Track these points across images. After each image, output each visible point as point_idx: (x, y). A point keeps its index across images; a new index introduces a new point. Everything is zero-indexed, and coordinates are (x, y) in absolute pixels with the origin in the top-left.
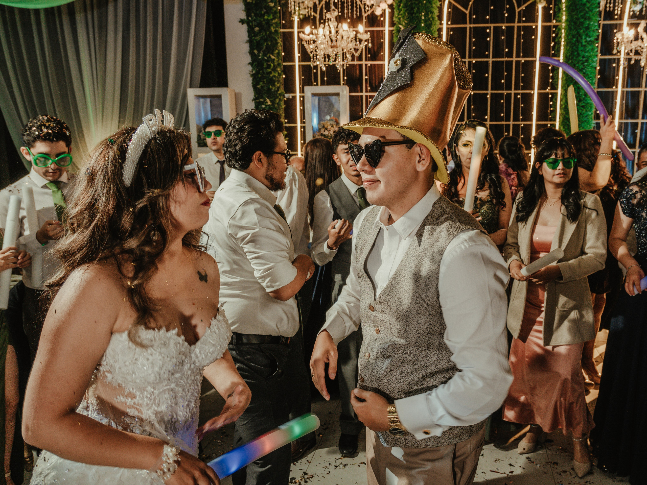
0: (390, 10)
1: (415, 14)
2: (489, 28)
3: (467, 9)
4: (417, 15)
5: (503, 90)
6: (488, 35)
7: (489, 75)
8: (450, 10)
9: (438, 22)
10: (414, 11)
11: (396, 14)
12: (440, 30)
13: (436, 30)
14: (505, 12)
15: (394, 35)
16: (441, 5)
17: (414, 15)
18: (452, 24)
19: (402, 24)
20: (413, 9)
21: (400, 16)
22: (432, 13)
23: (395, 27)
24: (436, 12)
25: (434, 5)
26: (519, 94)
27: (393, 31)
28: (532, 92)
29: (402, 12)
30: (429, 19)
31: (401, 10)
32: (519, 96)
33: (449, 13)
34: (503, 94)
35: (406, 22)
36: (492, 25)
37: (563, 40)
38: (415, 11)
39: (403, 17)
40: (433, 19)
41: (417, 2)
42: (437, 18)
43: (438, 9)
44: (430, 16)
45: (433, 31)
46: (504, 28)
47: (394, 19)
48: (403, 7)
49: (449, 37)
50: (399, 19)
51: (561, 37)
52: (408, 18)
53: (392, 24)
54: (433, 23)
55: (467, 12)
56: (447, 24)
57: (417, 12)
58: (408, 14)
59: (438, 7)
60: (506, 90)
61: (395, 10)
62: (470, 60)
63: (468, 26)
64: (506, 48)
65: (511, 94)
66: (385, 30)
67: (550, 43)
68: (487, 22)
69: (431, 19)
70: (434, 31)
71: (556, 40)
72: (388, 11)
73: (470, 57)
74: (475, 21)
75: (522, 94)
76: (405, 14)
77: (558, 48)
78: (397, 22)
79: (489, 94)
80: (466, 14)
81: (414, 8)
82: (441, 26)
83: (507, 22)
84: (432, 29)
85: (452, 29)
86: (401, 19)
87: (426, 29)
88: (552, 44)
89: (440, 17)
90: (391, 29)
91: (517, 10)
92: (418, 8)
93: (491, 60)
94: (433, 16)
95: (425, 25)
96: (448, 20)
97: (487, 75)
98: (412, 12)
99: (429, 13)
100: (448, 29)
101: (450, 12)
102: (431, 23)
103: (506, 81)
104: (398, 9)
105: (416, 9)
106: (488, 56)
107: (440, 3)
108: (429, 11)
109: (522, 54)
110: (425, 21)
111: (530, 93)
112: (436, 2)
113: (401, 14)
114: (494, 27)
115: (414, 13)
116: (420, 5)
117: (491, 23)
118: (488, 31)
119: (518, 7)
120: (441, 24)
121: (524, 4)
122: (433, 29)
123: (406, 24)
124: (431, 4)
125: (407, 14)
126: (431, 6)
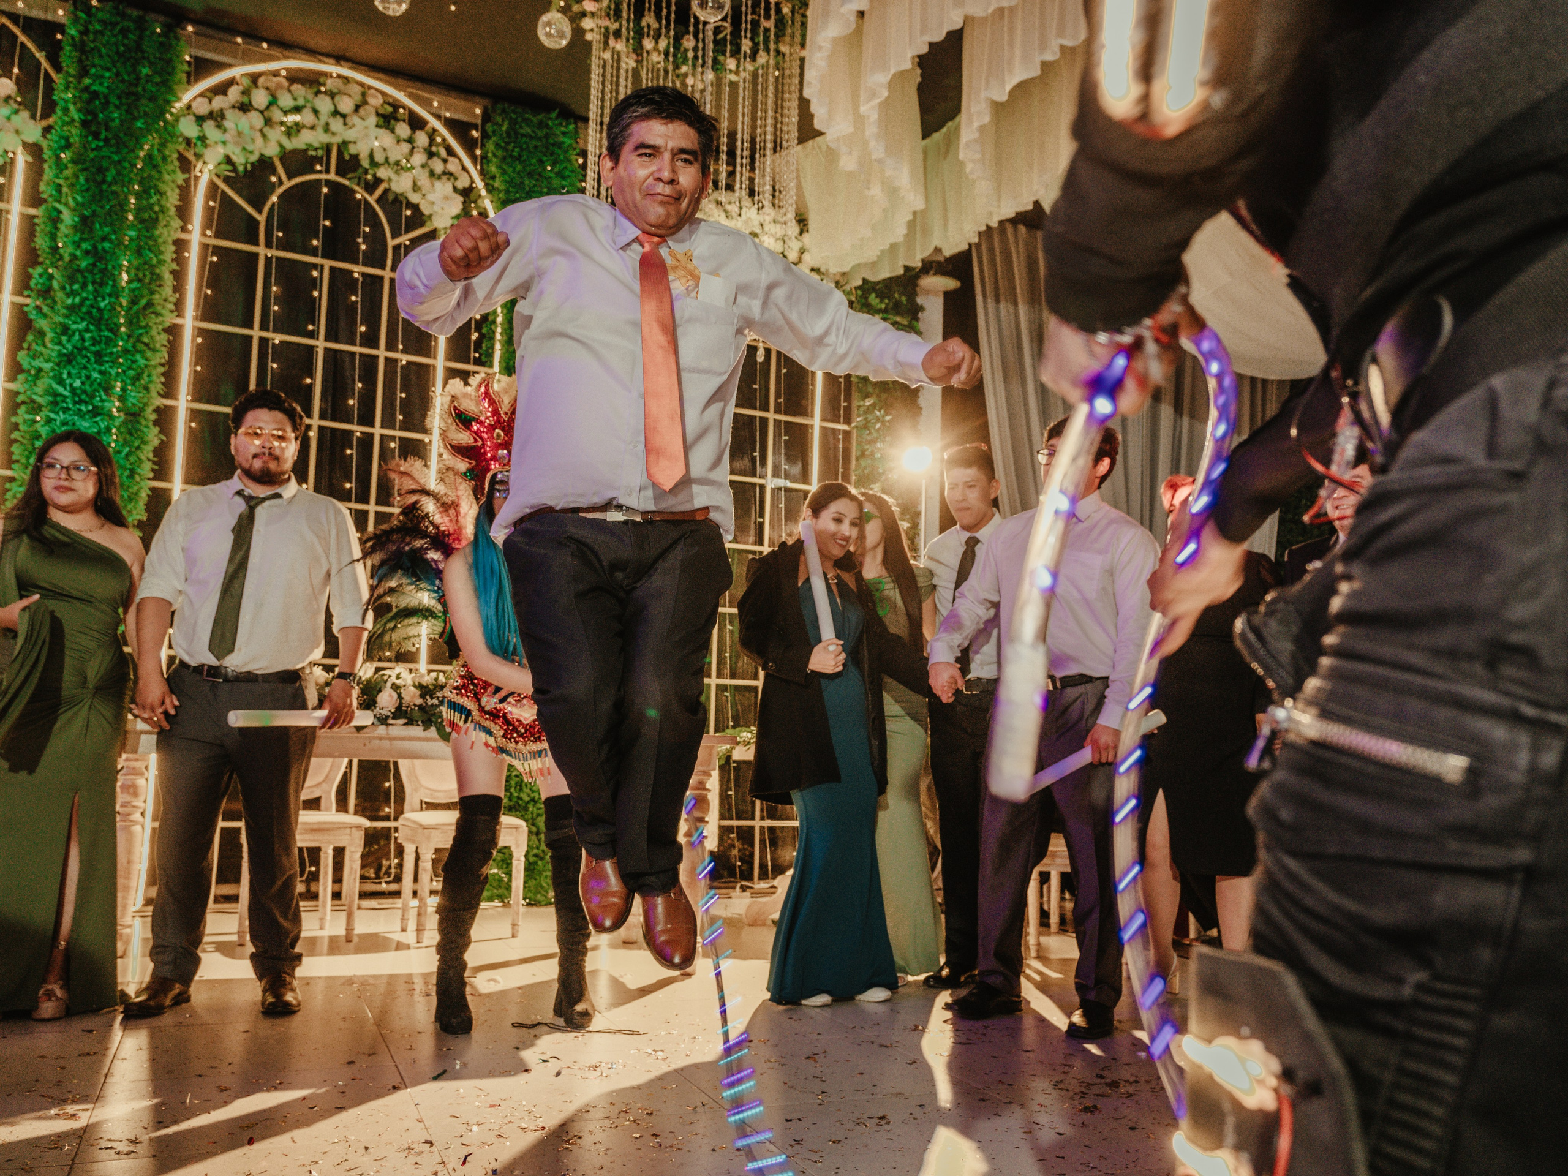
0: (30, 159)
1: (110, 184)
2: (320, 268)
3: (260, 212)
4: (114, 188)
5: (352, 423)
6: (315, 284)
7: (317, 382)
8: (212, 203)
9: (177, 223)
10: (105, 176)
11: (49, 173)
12: (181, 246)
13: (171, 242)
14: (360, 240)
15: (38, 228)
16: (187, 181)
17: (104, 187)
18: (217, 235)
19: (66, 205)
20: (101, 170)
21: (62, 182)
22: (162, 194)
23: (44, 207)
24: (173, 198)
25: (167, 177)
26: (393, 438)
27: (34, 217)
28: (427, 440)
29: (67, 173)
30: (150, 207)
31: (67, 168)
32: (392, 445)
33: (209, 210)
34: (351, 433)
35: (79, 198)
36: (328, 263)
37: (499, 330)
38: (109, 179)
39: (72, 186)
40: (163, 210)
41: (116, 158)
42: (173, 211)
43: (177, 191)
44: (154, 199)
45: (160, 240)
46: (356, 275)
47: (42, 187)
48: (73, 161)
49: (207, 267)
50: (59, 190)
51: (494, 322)
52: (88, 190)
53: (34, 199)
54: (163, 222)
55: (262, 218)
56: (204, 234)
57: (115, 182)
58: (87, 180)
59: (179, 187)
60: (361, 423)
61: (46, 166)
62: (265, 334)
63: (262, 251)
64: (362, 324)
65: (372, 435)
66: (8, 212)
67: (470, 334)
68: (314, 252)
69: (156, 208)
70: (164, 242)
71: (484, 331)
72: (22, 160)
73: (264, 327)
74: (283, 245)
75: (400, 438)
76: (77, 177)
77: (488, 348)
78: (51, 196)
79: (315, 428)
80: (257, 223)
81: (108, 170)
82: (183, 236)
83: (365, 264)
84: (157, 233)
85: (217, 250)
86: (65, 190)
87: (139, 230)
88: (475, 336)
89: (183, 212)
90: (32, 211)
91: (391, 243)
92: (119, 173)
93: (321, 344)
94: (163, 202)
95: (135, 218)
96: (207, 225)
97: (308, 381)
98: (99, 178)
99: (152, 191)
100: (205, 247)
101: (213, 208)
102: (157, 219)
103: (360, 402)
104: (57, 165)
105: (113, 172)
106: (312, 335)
107: (186, 176)
108: (150, 187)
109: (401, 347)
110: (139, 210)
111: (421, 441)
112: (174, 171)
113: (66, 179)
114: (332, 269)
115: (104, 181)
116: (126, 165)
117: (323, 257)
118: (315, 274)
119: (393, 237)
120: (184, 229)
121: (407, 232)
122: (160, 236)
123: (78, 204)
124: (160, 172)
125: (82, 179)
126: (157, 176)
